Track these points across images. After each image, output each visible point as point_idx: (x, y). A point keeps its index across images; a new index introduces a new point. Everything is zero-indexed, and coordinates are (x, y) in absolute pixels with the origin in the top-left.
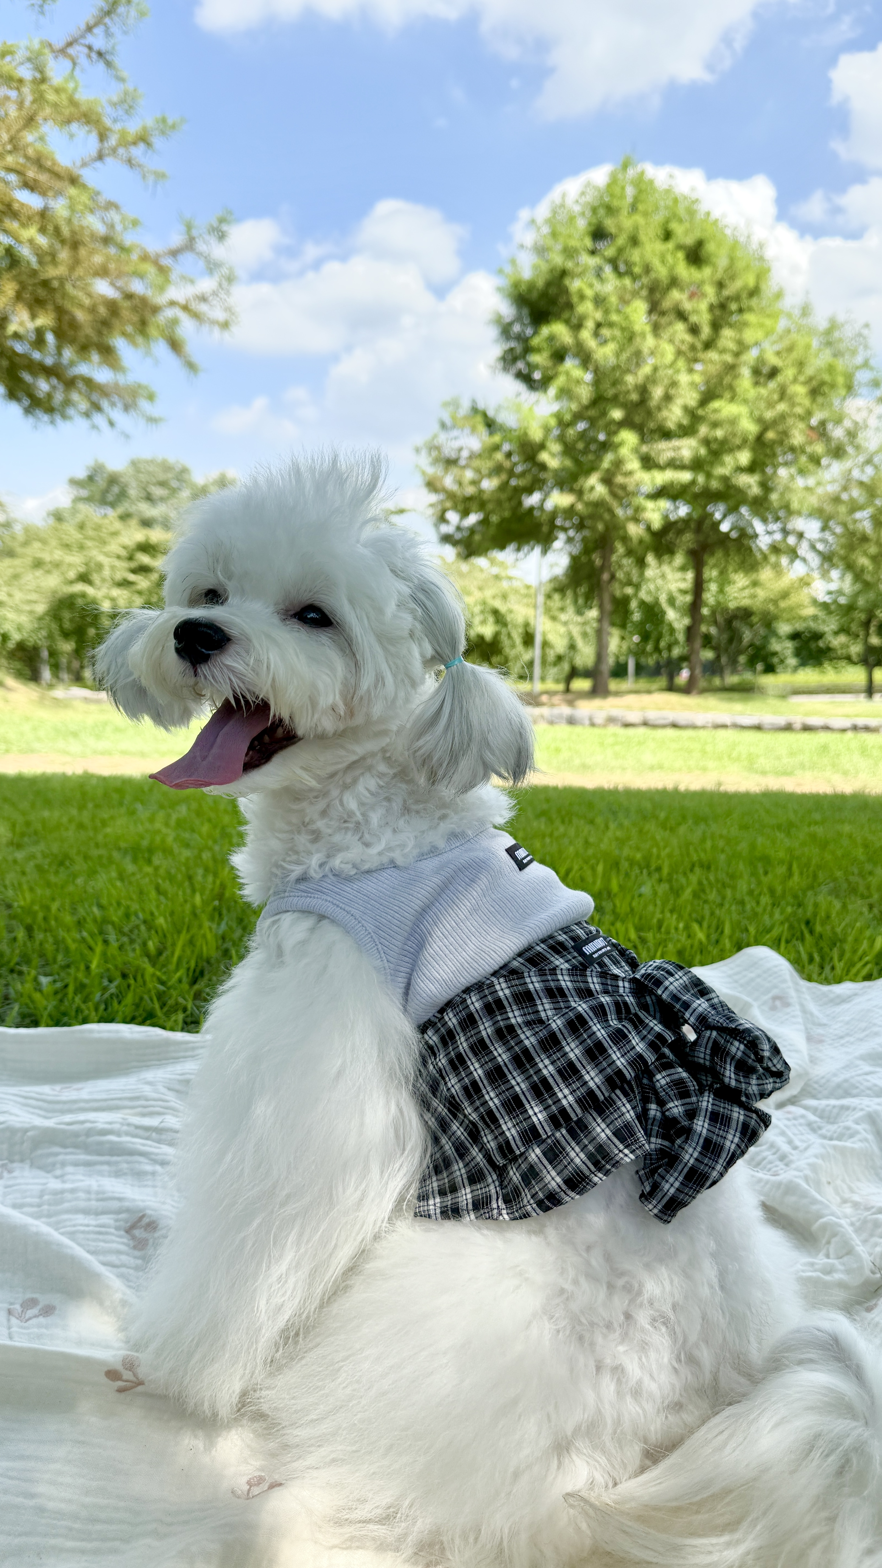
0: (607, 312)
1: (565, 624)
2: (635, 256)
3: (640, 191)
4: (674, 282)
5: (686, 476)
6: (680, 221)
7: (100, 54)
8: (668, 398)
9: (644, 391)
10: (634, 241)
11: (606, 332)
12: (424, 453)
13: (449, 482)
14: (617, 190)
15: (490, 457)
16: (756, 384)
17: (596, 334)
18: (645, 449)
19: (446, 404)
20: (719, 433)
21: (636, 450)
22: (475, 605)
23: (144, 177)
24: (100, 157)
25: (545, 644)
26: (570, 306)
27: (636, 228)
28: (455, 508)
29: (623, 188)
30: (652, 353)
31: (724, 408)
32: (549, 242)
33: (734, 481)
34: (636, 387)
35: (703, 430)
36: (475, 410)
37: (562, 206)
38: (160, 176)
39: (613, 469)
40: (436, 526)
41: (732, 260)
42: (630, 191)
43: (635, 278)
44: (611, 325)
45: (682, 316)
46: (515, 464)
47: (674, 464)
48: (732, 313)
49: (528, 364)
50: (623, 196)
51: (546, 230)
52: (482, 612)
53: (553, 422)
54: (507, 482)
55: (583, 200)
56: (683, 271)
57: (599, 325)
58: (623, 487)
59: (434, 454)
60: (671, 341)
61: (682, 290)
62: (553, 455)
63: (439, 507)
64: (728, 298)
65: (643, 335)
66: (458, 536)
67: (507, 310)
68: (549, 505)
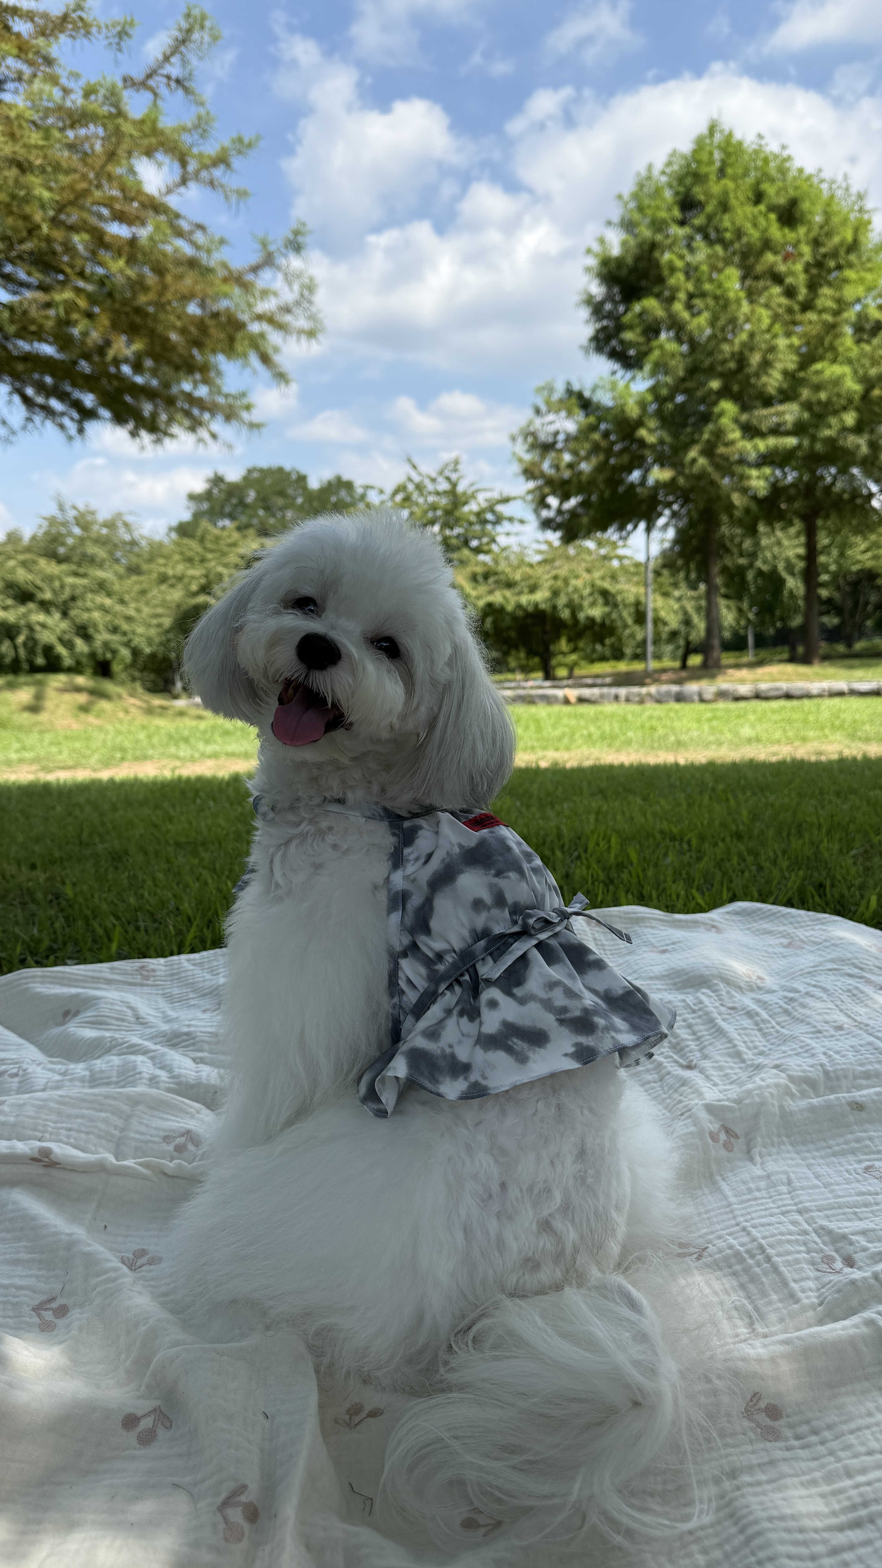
0: (698, 282)
1: (679, 599)
2: (726, 222)
3: (728, 155)
4: (767, 245)
5: (791, 441)
6: (772, 180)
7: (178, 81)
8: (766, 364)
9: (741, 360)
10: (724, 206)
11: (698, 302)
12: (520, 440)
13: (546, 466)
14: (704, 157)
15: (587, 439)
16: (859, 341)
17: (689, 307)
18: (744, 417)
19: (540, 390)
20: (823, 396)
21: (736, 421)
22: (585, 587)
23: (227, 197)
24: (184, 181)
25: (657, 621)
26: (661, 280)
27: (726, 193)
28: (554, 493)
29: (711, 154)
30: (748, 320)
31: (828, 370)
32: (637, 216)
33: (841, 442)
34: (733, 354)
35: (805, 393)
36: (569, 392)
37: (649, 178)
38: (242, 194)
39: (713, 440)
40: (536, 512)
41: (827, 215)
42: (717, 156)
43: (725, 244)
44: (703, 295)
45: (778, 279)
46: (613, 443)
47: (776, 431)
48: (830, 271)
49: (622, 342)
50: (711, 162)
51: (632, 205)
52: (591, 594)
53: (649, 398)
54: (607, 461)
55: (668, 170)
56: (776, 232)
57: (691, 296)
58: (726, 459)
59: (530, 439)
60: (767, 306)
61: (776, 253)
62: (650, 431)
63: (538, 493)
64: (825, 256)
65: (738, 301)
66: (559, 519)
67: (597, 290)
68: (651, 481)
